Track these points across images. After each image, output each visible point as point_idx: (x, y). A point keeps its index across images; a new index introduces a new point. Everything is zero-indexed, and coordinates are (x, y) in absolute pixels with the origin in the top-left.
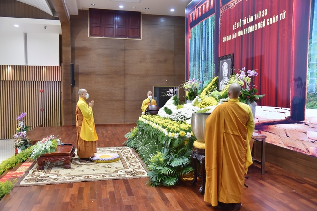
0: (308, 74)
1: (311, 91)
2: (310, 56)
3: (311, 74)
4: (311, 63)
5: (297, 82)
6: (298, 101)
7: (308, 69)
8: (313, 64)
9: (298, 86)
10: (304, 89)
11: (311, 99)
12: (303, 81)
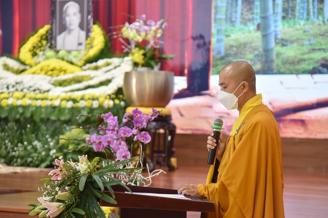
0: (214, 31)
1: (219, 53)
2: (216, 8)
3: (219, 31)
4: (218, 16)
5: (197, 42)
6: (199, 67)
7: (213, 25)
8: (220, 19)
9: (199, 46)
10: (208, 50)
11: (219, 62)
12: (207, 40)
